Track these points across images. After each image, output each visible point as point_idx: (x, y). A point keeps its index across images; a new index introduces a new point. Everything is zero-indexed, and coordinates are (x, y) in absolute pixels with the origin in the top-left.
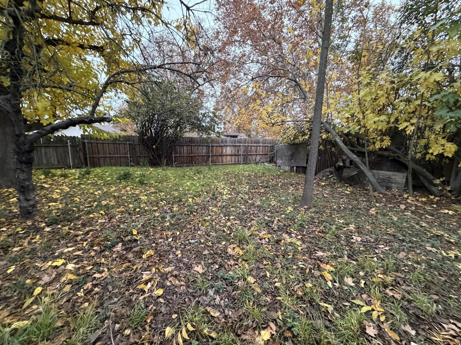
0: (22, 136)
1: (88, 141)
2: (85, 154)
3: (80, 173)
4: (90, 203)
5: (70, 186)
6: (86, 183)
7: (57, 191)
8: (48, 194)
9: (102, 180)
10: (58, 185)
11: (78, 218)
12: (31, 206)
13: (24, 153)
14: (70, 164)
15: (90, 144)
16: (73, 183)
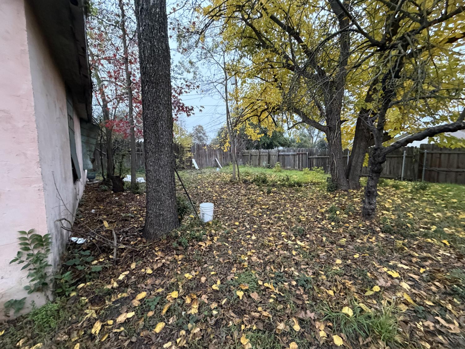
0: (379, 150)
1: (428, 151)
2: (421, 166)
3: (414, 187)
4: (425, 225)
5: (402, 198)
6: (421, 200)
7: (389, 200)
8: (381, 202)
9: (443, 200)
10: (390, 195)
11: (413, 237)
12: (371, 209)
13: (377, 164)
14: (401, 175)
15: (430, 155)
16: (405, 196)
